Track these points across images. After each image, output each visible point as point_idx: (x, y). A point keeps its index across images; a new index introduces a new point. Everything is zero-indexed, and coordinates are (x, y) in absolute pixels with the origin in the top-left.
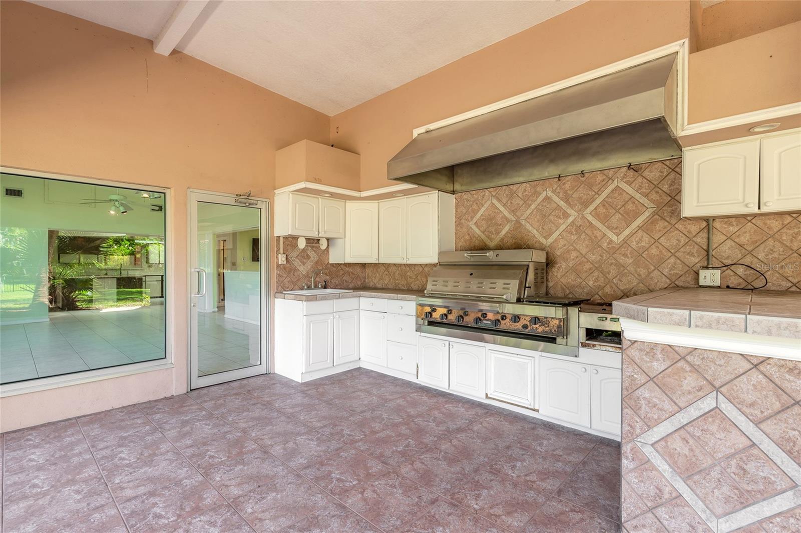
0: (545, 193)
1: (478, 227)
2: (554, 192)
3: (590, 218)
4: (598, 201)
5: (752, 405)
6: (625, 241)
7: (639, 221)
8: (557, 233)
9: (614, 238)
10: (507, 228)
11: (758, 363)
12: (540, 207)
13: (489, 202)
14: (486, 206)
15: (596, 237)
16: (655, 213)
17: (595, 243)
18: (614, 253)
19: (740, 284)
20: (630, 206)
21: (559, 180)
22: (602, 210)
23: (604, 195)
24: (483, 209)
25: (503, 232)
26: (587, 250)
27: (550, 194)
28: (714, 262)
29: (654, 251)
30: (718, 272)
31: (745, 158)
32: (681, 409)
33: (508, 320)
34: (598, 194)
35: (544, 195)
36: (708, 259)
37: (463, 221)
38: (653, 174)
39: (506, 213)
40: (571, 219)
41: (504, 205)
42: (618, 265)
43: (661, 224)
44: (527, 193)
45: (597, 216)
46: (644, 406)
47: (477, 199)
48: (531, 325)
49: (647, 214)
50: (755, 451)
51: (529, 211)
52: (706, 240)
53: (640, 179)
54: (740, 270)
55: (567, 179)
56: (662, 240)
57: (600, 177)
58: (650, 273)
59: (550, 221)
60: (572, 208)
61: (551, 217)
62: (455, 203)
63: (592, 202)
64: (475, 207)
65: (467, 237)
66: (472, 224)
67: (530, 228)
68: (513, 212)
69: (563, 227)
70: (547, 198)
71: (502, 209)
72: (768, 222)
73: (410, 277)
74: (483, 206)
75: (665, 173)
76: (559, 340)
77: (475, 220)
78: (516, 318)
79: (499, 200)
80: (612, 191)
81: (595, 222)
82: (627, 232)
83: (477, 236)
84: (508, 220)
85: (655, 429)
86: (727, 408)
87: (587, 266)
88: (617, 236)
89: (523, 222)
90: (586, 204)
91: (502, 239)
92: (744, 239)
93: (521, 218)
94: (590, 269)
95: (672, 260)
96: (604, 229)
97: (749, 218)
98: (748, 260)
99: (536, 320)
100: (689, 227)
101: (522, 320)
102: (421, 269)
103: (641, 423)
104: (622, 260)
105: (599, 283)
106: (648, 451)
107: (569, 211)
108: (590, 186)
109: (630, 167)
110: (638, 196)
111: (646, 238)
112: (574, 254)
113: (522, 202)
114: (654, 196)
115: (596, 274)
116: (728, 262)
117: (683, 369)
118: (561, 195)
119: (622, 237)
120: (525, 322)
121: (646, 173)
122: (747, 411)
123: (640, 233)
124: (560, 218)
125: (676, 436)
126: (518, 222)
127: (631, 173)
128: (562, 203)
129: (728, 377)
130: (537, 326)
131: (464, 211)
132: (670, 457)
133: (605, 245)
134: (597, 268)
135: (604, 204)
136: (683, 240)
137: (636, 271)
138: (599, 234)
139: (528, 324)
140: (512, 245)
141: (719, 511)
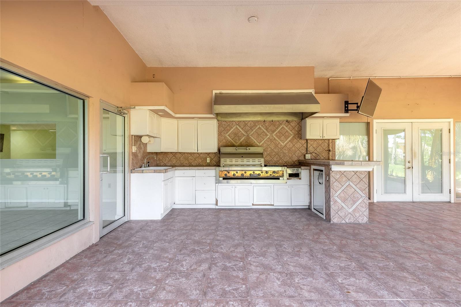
0: (259, 126)
1: (230, 137)
2: (262, 126)
3: (275, 136)
4: (277, 131)
5: (355, 182)
6: (285, 145)
7: (289, 139)
8: (263, 141)
9: (282, 144)
10: (243, 138)
11: (356, 173)
12: (257, 131)
13: (235, 127)
14: (234, 128)
15: (276, 143)
16: (294, 137)
17: (276, 146)
18: (282, 149)
19: (314, 158)
20: (287, 134)
21: (264, 122)
22: (278, 134)
23: (279, 129)
24: (232, 129)
25: (242, 140)
26: (274, 148)
27: (261, 126)
28: (308, 152)
29: (293, 149)
30: (310, 155)
31: (320, 124)
32: (343, 186)
33: (264, 173)
34: (277, 128)
35: (258, 126)
36: (307, 151)
37: (222, 134)
38: (293, 124)
39: (243, 132)
40: (268, 137)
41: (242, 129)
42: (284, 153)
43: (295, 140)
44: (251, 125)
45: (277, 136)
46: (335, 187)
47: (229, 125)
48: (273, 174)
49: (291, 137)
50: (356, 192)
51: (252, 132)
52: (306, 146)
53: (289, 125)
54: (314, 154)
55: (267, 122)
56: (296, 145)
57: (278, 123)
58: (292, 156)
59: (261, 137)
60: (268, 133)
61: (261, 135)
62: (218, 125)
63: (276, 131)
64: (228, 128)
65: (224, 141)
66: (227, 135)
67: (253, 139)
68: (246, 132)
69: (265, 139)
70: (259, 128)
71: (241, 130)
72: (319, 141)
73: (191, 159)
74: (232, 128)
75: (296, 125)
76: (280, 178)
77: (228, 134)
78: (267, 172)
79: (240, 127)
80: (281, 128)
81: (276, 138)
82: (286, 142)
83: (229, 141)
84: (244, 135)
85: (338, 192)
86: (351, 183)
87: (274, 153)
88: (283, 143)
89: (250, 136)
90: (273, 132)
91: (241, 143)
92: (314, 146)
93: (250, 135)
94: (275, 154)
95: (298, 151)
96: (279, 141)
97: (315, 140)
98: (315, 151)
99: (274, 172)
100: (302, 141)
101: (269, 173)
102: (198, 155)
103: (335, 192)
104: (285, 151)
105: (278, 159)
106: (336, 198)
107: (268, 134)
108: (274, 126)
109: (287, 121)
110: (289, 131)
111: (291, 145)
112: (269, 149)
113: (249, 129)
114: (293, 131)
115: (277, 156)
116: (311, 152)
117: (343, 177)
118: (265, 128)
119: (285, 144)
120: (271, 173)
121: (291, 124)
122: (354, 183)
123: (290, 143)
124: (264, 136)
125: (342, 193)
126: (248, 136)
127: (287, 123)
128: (265, 130)
129: (351, 177)
130: (275, 174)
131: (223, 129)
132: (340, 198)
133: (279, 146)
134: (277, 154)
135: (279, 132)
136: (301, 145)
137: (289, 155)
138: (278, 143)
139: (272, 174)
140: (245, 145)
141: (350, 207)
